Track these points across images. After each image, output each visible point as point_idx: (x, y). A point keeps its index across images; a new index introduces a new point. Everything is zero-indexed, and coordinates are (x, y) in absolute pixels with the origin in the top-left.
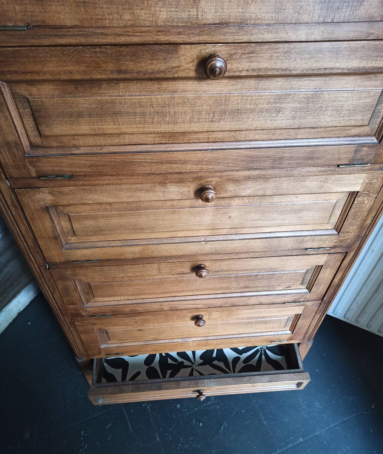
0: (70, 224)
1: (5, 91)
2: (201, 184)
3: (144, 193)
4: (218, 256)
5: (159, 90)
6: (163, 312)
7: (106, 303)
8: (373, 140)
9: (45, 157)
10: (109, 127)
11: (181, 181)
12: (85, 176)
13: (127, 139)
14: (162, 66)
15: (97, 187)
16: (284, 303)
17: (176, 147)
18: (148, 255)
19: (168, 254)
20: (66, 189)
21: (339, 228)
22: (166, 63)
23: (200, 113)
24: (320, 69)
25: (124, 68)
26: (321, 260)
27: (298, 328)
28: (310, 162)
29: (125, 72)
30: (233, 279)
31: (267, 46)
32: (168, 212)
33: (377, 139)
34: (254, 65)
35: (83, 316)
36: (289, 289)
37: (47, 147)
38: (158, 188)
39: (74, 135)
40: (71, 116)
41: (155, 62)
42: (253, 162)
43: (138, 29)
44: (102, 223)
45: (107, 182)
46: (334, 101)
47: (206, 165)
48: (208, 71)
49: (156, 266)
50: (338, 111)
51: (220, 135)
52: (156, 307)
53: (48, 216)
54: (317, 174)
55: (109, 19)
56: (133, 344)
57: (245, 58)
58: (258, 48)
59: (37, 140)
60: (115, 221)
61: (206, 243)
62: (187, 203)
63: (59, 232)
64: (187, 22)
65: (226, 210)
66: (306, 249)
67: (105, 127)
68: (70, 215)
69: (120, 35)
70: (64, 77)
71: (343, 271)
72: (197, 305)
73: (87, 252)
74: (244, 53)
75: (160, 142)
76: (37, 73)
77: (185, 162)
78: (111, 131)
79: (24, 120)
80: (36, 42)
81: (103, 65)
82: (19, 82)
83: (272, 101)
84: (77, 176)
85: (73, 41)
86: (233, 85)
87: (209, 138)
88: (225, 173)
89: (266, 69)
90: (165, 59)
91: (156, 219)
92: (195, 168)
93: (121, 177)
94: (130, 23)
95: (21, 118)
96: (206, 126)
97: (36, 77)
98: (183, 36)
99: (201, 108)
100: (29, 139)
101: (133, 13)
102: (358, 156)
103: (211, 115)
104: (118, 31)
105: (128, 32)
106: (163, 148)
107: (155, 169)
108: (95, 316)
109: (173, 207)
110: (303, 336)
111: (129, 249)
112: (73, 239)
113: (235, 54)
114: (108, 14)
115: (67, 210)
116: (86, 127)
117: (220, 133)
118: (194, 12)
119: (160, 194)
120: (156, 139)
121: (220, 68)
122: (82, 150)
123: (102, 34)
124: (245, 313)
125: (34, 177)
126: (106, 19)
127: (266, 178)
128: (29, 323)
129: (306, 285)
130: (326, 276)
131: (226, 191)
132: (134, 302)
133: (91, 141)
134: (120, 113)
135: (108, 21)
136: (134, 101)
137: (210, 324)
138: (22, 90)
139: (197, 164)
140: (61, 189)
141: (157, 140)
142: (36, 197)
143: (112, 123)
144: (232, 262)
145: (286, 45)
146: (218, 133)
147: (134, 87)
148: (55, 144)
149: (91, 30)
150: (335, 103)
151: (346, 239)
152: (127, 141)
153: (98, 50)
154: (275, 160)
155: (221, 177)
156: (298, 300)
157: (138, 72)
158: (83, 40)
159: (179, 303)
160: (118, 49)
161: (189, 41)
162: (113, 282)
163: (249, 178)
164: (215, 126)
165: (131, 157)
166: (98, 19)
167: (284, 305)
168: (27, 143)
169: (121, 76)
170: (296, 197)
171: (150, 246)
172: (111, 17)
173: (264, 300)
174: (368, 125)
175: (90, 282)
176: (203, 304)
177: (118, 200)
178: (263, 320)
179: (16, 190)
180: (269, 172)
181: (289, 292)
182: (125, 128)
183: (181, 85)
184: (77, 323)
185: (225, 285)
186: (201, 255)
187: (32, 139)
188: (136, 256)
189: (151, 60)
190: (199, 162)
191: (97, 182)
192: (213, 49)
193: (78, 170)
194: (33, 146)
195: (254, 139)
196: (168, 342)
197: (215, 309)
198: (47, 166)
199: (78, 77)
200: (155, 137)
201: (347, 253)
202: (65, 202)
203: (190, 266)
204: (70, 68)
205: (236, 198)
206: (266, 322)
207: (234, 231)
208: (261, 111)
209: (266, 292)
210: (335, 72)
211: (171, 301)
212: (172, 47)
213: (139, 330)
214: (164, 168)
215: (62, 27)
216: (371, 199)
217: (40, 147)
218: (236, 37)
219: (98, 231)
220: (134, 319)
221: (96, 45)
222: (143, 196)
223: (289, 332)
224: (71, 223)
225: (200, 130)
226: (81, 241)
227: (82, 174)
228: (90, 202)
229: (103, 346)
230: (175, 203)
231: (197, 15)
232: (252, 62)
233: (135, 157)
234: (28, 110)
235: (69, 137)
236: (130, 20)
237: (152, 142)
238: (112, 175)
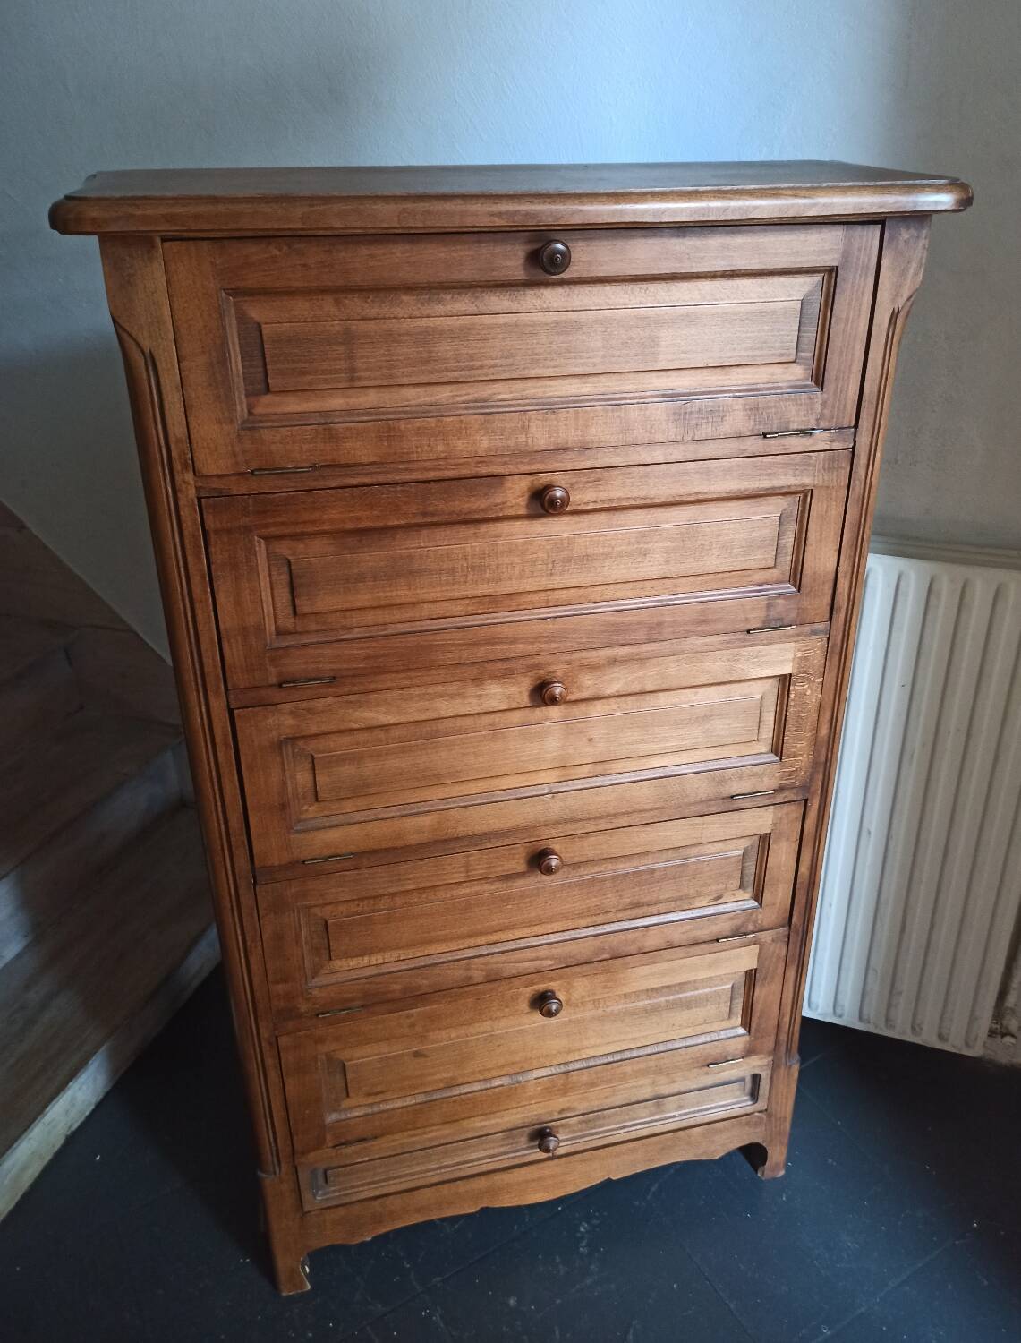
0: (311, 777)
1: (260, 550)
2: (539, 678)
3: (446, 701)
4: (575, 826)
5: (476, 536)
6: (471, 988)
7: (354, 975)
8: (789, 588)
9: (297, 647)
10: (401, 593)
11: (507, 675)
12: (354, 676)
13: (426, 610)
14: (482, 503)
15: (372, 696)
16: (717, 940)
17: (500, 617)
18: (447, 833)
19: (485, 829)
20: (320, 704)
21: (778, 749)
22: (487, 500)
23: (534, 562)
24: (690, 495)
25: (431, 509)
26: (762, 820)
27: (758, 1014)
28: (704, 627)
29: (433, 514)
30: (608, 884)
31: (616, 472)
32: (484, 736)
33: (795, 586)
34: (603, 495)
35: (300, 1016)
36: (719, 902)
37: (301, 633)
38: (471, 690)
39: (347, 610)
40: (347, 581)
41: (473, 499)
42: (617, 632)
43: (452, 461)
44: (369, 768)
45: (389, 684)
46: (719, 535)
47: (546, 642)
48: (546, 505)
49: (460, 858)
50: (727, 550)
51: (563, 595)
52: (457, 973)
53: (278, 759)
54: (719, 647)
55: (417, 452)
56: (399, 1104)
57: (591, 487)
58: (606, 474)
59: (287, 622)
60: (393, 763)
61: (553, 797)
62: (516, 717)
63: (290, 796)
64: (514, 450)
65: (583, 725)
66: (732, 797)
67: (394, 593)
68: (315, 756)
69: (430, 469)
70: (349, 526)
71: (811, 844)
72: (542, 959)
73: (334, 835)
74: (588, 482)
75: (475, 612)
76: (313, 522)
77: (514, 641)
78: (404, 600)
79: (275, 591)
80: (322, 484)
81: (404, 507)
82: (281, 537)
83: (633, 540)
84: (342, 677)
85: (367, 480)
86: (576, 523)
87: (548, 601)
88: (577, 655)
89: (620, 499)
90: (486, 495)
91: (464, 754)
92: (531, 649)
93: (412, 674)
94: (443, 455)
95: (272, 589)
96: (544, 583)
97: (310, 529)
98: (509, 466)
99: (535, 556)
100: (276, 622)
101: (448, 444)
102: (773, 614)
103: (550, 566)
104: (427, 464)
105: (440, 465)
106: (478, 620)
107: (466, 655)
108: (328, 1012)
109: (492, 726)
110: (773, 1038)
111: (411, 823)
112: (312, 810)
113: (577, 483)
114: (417, 447)
115: (311, 746)
116: (367, 596)
117: (564, 592)
118: (522, 439)
119: (475, 701)
120: (469, 608)
121: (561, 499)
122: (356, 633)
123: (407, 469)
124: (642, 976)
125: (271, 686)
126: (413, 452)
127: (642, 660)
128: (98, 1158)
129: (750, 890)
130: (782, 857)
131: (580, 688)
132: (412, 964)
133: (370, 617)
134: (420, 572)
135: (415, 455)
136: (441, 552)
137: (570, 1021)
138: (283, 549)
139: (532, 643)
140: (312, 704)
141: (471, 609)
142: (268, 721)
143: (405, 588)
144: (602, 837)
145: (641, 468)
146: (561, 592)
147: (440, 534)
148: (313, 627)
149: (392, 466)
150: (721, 538)
151: (797, 770)
152: (425, 614)
153: (399, 488)
154: (651, 628)
155: (570, 663)
156: (743, 930)
157: (451, 513)
158: (381, 479)
159: (503, 957)
160: (427, 485)
161: (517, 471)
162: (373, 911)
163: (614, 662)
164: (557, 581)
165: (431, 638)
166: (403, 453)
167: (716, 944)
168: (273, 628)
169: (429, 520)
170: (697, 693)
171: (452, 812)
172: (419, 450)
173: (677, 935)
174: (775, 567)
175: (327, 918)
176: (552, 958)
177: (403, 719)
178: (680, 999)
179: (236, 711)
180: (646, 648)
181: (721, 909)
182: (424, 594)
183: (505, 527)
184: (283, 1041)
185: (594, 901)
186: (545, 825)
187: (280, 622)
188: (424, 837)
189: (468, 496)
190: (537, 638)
191: (373, 686)
192: (548, 478)
193: (345, 666)
194: (280, 632)
195: (615, 597)
196: (479, 1088)
197: (577, 969)
198: (295, 665)
199: (367, 524)
200: (468, 604)
201: (806, 800)
202: (314, 729)
203: (524, 855)
204: (359, 514)
205: (596, 702)
206: (687, 1005)
207: (600, 768)
208: (620, 555)
209: (675, 914)
210: (710, 496)
211: (488, 955)
212: (496, 480)
213: (417, 1055)
214: (482, 652)
215: (355, 465)
216: (814, 688)
217: (291, 633)
218: (576, 463)
219: (361, 789)
220: (408, 1017)
221: (398, 483)
222: (445, 708)
223: (742, 1031)
224: (314, 774)
225: (535, 589)
226: (326, 813)
227: (351, 673)
228: (355, 726)
229: (331, 1118)
230: (497, 720)
231: (527, 442)
232: (600, 491)
233: (438, 637)
234: (285, 577)
235: (338, 614)
236: (442, 452)
237: (463, 613)
238: (397, 672)
